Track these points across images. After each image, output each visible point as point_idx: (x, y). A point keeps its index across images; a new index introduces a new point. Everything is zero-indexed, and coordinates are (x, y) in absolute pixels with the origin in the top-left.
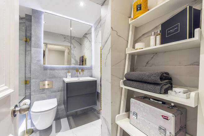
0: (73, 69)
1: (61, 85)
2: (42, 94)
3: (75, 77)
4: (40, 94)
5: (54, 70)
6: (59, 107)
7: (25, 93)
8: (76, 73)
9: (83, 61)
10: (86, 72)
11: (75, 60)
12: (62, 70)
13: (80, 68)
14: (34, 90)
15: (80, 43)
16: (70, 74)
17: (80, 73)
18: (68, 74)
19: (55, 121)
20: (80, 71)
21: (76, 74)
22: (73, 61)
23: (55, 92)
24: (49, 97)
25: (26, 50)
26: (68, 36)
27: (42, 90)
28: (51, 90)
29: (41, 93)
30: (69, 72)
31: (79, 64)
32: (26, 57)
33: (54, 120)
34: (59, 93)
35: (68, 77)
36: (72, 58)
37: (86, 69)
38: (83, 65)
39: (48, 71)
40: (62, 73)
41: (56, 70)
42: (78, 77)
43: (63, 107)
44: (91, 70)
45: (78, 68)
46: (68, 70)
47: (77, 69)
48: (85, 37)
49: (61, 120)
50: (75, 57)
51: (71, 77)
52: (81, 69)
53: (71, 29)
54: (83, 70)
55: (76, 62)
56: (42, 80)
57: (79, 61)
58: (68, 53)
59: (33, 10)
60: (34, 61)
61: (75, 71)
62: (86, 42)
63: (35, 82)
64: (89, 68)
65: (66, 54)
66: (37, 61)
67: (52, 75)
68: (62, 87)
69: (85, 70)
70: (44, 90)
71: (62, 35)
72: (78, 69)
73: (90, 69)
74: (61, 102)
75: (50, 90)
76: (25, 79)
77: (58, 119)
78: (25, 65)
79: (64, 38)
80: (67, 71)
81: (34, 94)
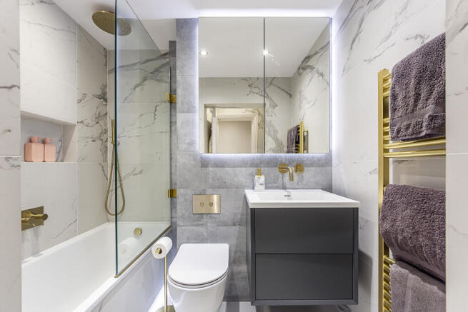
0: (271, 163)
1: (241, 209)
2: (198, 225)
3: (277, 188)
4: (195, 226)
5: (223, 167)
6: (236, 269)
7: (171, 218)
8: (281, 176)
9: (298, 142)
10: (309, 174)
11: (276, 139)
12: (241, 167)
13: (291, 162)
14: (183, 215)
15: (288, 93)
16: (262, 179)
17: (291, 178)
18: (257, 176)
19: (225, 303)
20: (292, 169)
21: (280, 179)
22: (270, 143)
23: (226, 225)
24: (213, 238)
25: (171, 122)
26: (258, 78)
27: (197, 216)
28: (217, 220)
29: (195, 223)
30: (259, 173)
31: (285, 149)
32: (171, 137)
33: (223, 301)
34: (234, 230)
35: (258, 187)
36: (269, 135)
37: (312, 165)
38: (297, 151)
39: (211, 169)
40: (242, 175)
41: (229, 167)
42: (284, 188)
43: (244, 268)
44: (329, 168)
45: (284, 162)
46: (257, 167)
47: (282, 164)
48: (304, 69)
49: (241, 303)
50: (276, 131)
51: (266, 188)
52: (295, 164)
53: (266, 53)
54: (299, 167)
55: (279, 144)
56: (198, 193)
57: (285, 143)
58: (259, 125)
59: (178, 21)
60: (183, 146)
61: (276, 171)
62: (307, 83)
63: (184, 196)
64: (319, 160)
65: (254, 127)
66: (188, 144)
67: (218, 179)
68: (242, 215)
69: (305, 169)
70: (203, 218)
71: (245, 79)
72: (285, 164)
73: (326, 162)
74: (239, 254)
75: (215, 218)
76: (171, 186)
77: (234, 301)
78: (171, 155)
79: (249, 86)
80: (255, 169)
81: (182, 224)
